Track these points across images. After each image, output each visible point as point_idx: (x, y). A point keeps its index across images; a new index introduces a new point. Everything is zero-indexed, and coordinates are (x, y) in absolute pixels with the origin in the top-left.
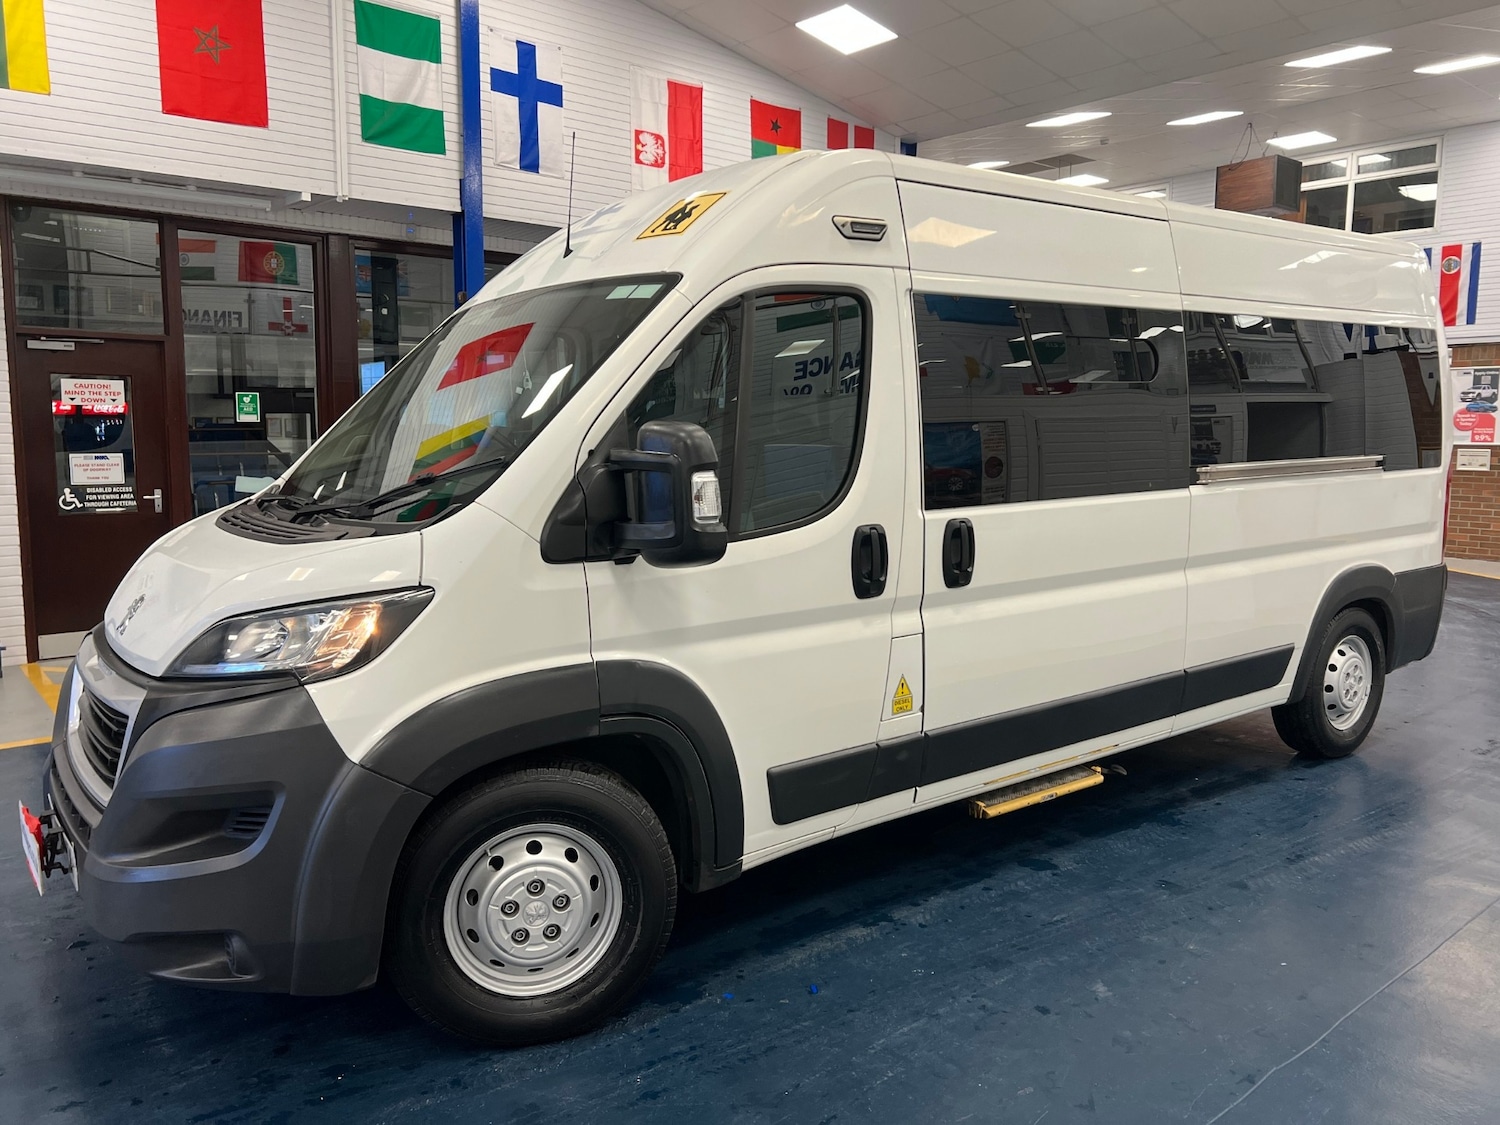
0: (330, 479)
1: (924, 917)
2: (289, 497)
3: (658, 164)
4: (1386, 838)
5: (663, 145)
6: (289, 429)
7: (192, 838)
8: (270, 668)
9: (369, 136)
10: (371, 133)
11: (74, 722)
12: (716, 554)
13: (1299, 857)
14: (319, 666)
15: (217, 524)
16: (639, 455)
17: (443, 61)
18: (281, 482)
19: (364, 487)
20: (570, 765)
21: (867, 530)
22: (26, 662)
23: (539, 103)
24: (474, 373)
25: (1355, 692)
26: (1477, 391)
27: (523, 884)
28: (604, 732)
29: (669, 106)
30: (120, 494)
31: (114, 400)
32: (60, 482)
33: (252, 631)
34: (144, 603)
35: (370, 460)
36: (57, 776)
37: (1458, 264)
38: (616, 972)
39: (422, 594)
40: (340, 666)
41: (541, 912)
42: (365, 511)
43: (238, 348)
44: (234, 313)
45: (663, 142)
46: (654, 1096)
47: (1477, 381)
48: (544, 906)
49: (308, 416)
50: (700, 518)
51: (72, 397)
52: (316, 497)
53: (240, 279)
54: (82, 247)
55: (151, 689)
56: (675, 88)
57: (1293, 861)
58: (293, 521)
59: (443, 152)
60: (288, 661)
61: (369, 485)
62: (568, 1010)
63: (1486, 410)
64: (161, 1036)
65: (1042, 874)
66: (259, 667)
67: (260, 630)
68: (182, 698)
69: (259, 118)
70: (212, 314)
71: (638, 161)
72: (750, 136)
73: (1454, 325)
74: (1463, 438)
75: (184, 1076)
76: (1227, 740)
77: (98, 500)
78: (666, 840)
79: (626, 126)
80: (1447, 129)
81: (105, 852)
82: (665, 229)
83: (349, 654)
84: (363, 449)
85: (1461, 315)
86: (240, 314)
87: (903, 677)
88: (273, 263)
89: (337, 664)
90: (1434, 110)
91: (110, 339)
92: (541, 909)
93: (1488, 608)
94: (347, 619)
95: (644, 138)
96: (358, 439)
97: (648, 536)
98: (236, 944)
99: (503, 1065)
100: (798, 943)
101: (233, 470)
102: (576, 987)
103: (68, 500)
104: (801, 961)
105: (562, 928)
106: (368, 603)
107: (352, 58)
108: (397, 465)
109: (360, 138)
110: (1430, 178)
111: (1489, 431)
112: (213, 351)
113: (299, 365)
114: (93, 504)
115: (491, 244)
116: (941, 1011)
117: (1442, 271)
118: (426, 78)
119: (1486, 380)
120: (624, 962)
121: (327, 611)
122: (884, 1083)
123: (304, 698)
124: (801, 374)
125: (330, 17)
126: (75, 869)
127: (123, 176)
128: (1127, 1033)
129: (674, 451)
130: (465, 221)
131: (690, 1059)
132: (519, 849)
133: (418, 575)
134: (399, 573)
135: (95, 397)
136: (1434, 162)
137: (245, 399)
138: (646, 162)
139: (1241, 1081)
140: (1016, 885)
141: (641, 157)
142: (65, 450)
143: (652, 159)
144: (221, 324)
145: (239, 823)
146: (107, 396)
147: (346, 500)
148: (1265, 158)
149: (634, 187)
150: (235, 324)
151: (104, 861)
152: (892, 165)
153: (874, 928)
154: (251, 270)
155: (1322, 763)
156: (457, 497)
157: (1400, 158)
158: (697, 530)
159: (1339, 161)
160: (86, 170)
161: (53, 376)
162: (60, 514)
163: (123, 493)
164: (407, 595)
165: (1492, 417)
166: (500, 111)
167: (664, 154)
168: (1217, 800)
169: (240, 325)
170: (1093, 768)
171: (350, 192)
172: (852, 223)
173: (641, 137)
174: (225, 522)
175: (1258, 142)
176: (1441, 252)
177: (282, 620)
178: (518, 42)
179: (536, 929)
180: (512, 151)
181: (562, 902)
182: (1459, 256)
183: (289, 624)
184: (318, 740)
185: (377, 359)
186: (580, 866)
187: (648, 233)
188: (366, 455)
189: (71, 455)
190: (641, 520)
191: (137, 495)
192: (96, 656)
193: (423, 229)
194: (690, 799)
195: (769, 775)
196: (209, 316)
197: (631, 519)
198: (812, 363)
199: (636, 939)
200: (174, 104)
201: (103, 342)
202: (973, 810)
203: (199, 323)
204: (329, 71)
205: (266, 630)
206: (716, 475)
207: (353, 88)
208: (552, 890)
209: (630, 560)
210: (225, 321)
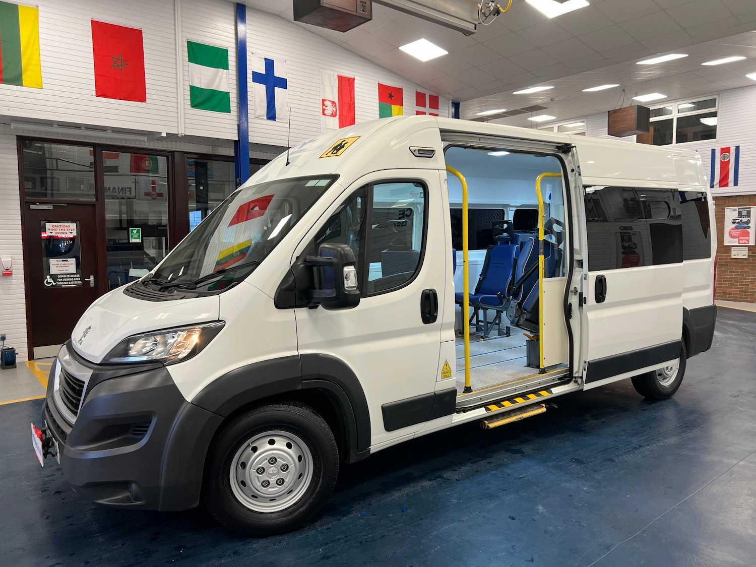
0: (175, 270)
1: (458, 476)
2: (157, 279)
3: (333, 115)
4: (683, 437)
5: (336, 106)
6: (154, 245)
7: (114, 438)
8: (150, 359)
9: (194, 105)
10: (195, 104)
11: (57, 386)
12: (355, 303)
13: (641, 446)
14: (172, 358)
15: (124, 292)
16: (319, 258)
17: (229, 69)
18: (153, 272)
19: (192, 274)
20: (288, 403)
21: (428, 292)
22: (28, 360)
23: (275, 88)
24: (245, 220)
25: (671, 367)
26: (740, 219)
27: (266, 459)
28: (304, 387)
29: (339, 88)
30: (74, 278)
31: (71, 233)
32: (45, 272)
33: (141, 342)
34: (91, 330)
35: (195, 261)
36: (49, 411)
37: (729, 157)
38: (311, 500)
39: (219, 324)
40: (182, 357)
41: (275, 472)
42: (193, 286)
43: (130, 206)
44: (128, 188)
45: (336, 104)
46: (328, 558)
47: (740, 214)
48: (276, 469)
49: (164, 238)
50: (347, 287)
51: (51, 231)
52: (169, 279)
53: (131, 172)
54: (54, 157)
55: (95, 369)
56: (341, 79)
57: (637, 448)
58: (159, 291)
59: (229, 112)
60: (158, 355)
61: (194, 273)
62: (288, 519)
63: (745, 228)
64: (97, 533)
65: (516, 455)
66: (145, 358)
67: (145, 341)
68: (110, 373)
69: (142, 98)
70: (117, 189)
71: (324, 114)
72: (378, 101)
73: (728, 186)
74: (734, 242)
75: (108, 551)
76: (610, 392)
77: (63, 281)
78: (333, 438)
79: (318, 98)
80: (721, 91)
81: (74, 444)
82: (332, 153)
83: (185, 352)
84: (192, 256)
85: (731, 181)
86: (130, 188)
87: (446, 361)
88: (147, 164)
89: (180, 356)
90: (714, 82)
91: (70, 204)
92: (275, 471)
93: (745, 326)
94: (185, 336)
95: (326, 103)
96: (189, 251)
97: (324, 296)
98: (134, 487)
99: (257, 545)
100: (398, 489)
101: (127, 265)
102: (292, 508)
103: (49, 281)
104: (399, 497)
105: (285, 480)
106: (195, 328)
107: (186, 68)
108: (208, 264)
109: (190, 106)
110: (714, 115)
111: (747, 238)
112: (117, 207)
113: (160, 214)
114: (60, 283)
115: (253, 155)
116: (464, 519)
117: (721, 160)
118: (221, 77)
119: (744, 213)
120: (314, 496)
121: (176, 332)
122: (435, 551)
123: (166, 372)
124: (402, 216)
125: (176, 50)
126: (58, 454)
127: (77, 126)
128: (551, 528)
129: (335, 257)
130: (241, 144)
131: (345, 541)
132: (264, 443)
133: (218, 315)
134: (208, 314)
135: (62, 231)
136: (715, 107)
137: (134, 231)
138: (328, 114)
139: (603, 549)
140: (504, 461)
141: (325, 112)
142: (47, 257)
143: (331, 113)
144: (121, 194)
145: (136, 431)
146: (67, 230)
147: (183, 281)
148: (631, 107)
149: (322, 126)
150: (128, 194)
151: (73, 449)
152: (438, 122)
153: (434, 481)
154: (137, 167)
155: (656, 402)
156: (236, 279)
157: (699, 105)
158: (346, 293)
159: (669, 106)
160: (59, 124)
161: (42, 222)
162: (45, 288)
163: (75, 278)
164: (212, 325)
165: (748, 231)
166: (257, 92)
167: (336, 111)
168: (603, 420)
169: (130, 194)
170: (541, 405)
171: (185, 131)
172: (419, 150)
173: (325, 103)
174: (128, 292)
175: (628, 98)
176: (720, 150)
177: (155, 337)
178: (265, 59)
179: (273, 480)
180: (263, 111)
181: (285, 468)
182: (729, 152)
183: (158, 338)
184: (171, 391)
185: (197, 210)
186: (293, 451)
187: (325, 155)
188: (193, 259)
189: (50, 260)
190: (320, 289)
191: (82, 278)
192: (68, 355)
193: (220, 148)
194: (345, 419)
195: (382, 407)
196: (115, 190)
197: (316, 288)
198: (406, 211)
199: (319, 485)
200: (101, 92)
201: (66, 205)
202: (482, 425)
203: (110, 194)
204: (175, 75)
205: (147, 341)
206: (355, 267)
207: (187, 83)
208: (280, 462)
209: (316, 307)
210: (123, 192)
